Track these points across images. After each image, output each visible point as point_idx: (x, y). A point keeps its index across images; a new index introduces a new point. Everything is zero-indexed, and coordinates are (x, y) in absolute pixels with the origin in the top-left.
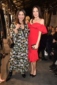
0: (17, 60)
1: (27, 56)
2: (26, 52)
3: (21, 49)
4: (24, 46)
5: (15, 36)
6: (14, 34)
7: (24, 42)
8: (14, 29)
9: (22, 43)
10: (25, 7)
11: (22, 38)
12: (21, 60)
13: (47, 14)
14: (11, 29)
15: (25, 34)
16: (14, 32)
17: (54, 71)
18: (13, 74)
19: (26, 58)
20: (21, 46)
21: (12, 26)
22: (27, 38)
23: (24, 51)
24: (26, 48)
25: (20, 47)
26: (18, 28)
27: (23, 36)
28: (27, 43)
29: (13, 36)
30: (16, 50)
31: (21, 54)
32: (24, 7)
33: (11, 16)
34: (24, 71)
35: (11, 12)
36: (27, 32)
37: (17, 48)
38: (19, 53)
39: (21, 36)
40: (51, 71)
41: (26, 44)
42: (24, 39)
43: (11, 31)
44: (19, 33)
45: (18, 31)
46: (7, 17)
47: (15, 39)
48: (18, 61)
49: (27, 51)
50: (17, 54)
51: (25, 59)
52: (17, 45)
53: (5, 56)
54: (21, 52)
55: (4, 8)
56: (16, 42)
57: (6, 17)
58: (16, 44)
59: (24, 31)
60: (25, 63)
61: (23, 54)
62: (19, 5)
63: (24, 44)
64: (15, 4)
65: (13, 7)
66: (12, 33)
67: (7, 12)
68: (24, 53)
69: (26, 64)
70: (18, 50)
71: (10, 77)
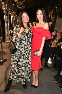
0: (19, 67)
1: (30, 63)
2: (29, 59)
3: (24, 55)
4: (27, 52)
5: (18, 40)
6: (17, 39)
7: (27, 48)
8: (17, 33)
9: (25, 49)
10: (28, 7)
11: (26, 43)
12: (23, 68)
13: (52, 16)
14: (14, 32)
15: (29, 39)
16: (17, 36)
17: (59, 82)
18: (12, 84)
19: (29, 66)
20: (24, 52)
21: (16, 29)
22: (30, 43)
23: (27, 58)
24: (29, 54)
25: (22, 53)
26: (22, 32)
27: (27, 41)
28: (30, 48)
29: (16, 40)
30: (18, 56)
31: (23, 61)
32: (26, 7)
33: (12, 17)
34: (24, 80)
35: (12, 12)
36: (31, 36)
37: (19, 53)
38: (21, 60)
39: (25, 40)
40: (55, 82)
41: (30, 50)
42: (27, 44)
43: (14, 34)
44: (23, 37)
45: (22, 35)
46: (8, 17)
47: (18, 44)
48: (20, 69)
49: (30, 57)
50: (19, 61)
51: (27, 67)
52: (20, 51)
53: (4, 63)
54: (23, 58)
55: (4, 7)
56: (19, 47)
57: (6, 17)
58: (19, 49)
59: (28, 35)
60: (28, 71)
61: (25, 61)
62: (20, 5)
63: (27, 50)
64: (17, 4)
65: (13, 6)
66: (15, 37)
67: (7, 12)
68: (27, 60)
69: (28, 73)
70: (21, 56)
71: (9, 87)
